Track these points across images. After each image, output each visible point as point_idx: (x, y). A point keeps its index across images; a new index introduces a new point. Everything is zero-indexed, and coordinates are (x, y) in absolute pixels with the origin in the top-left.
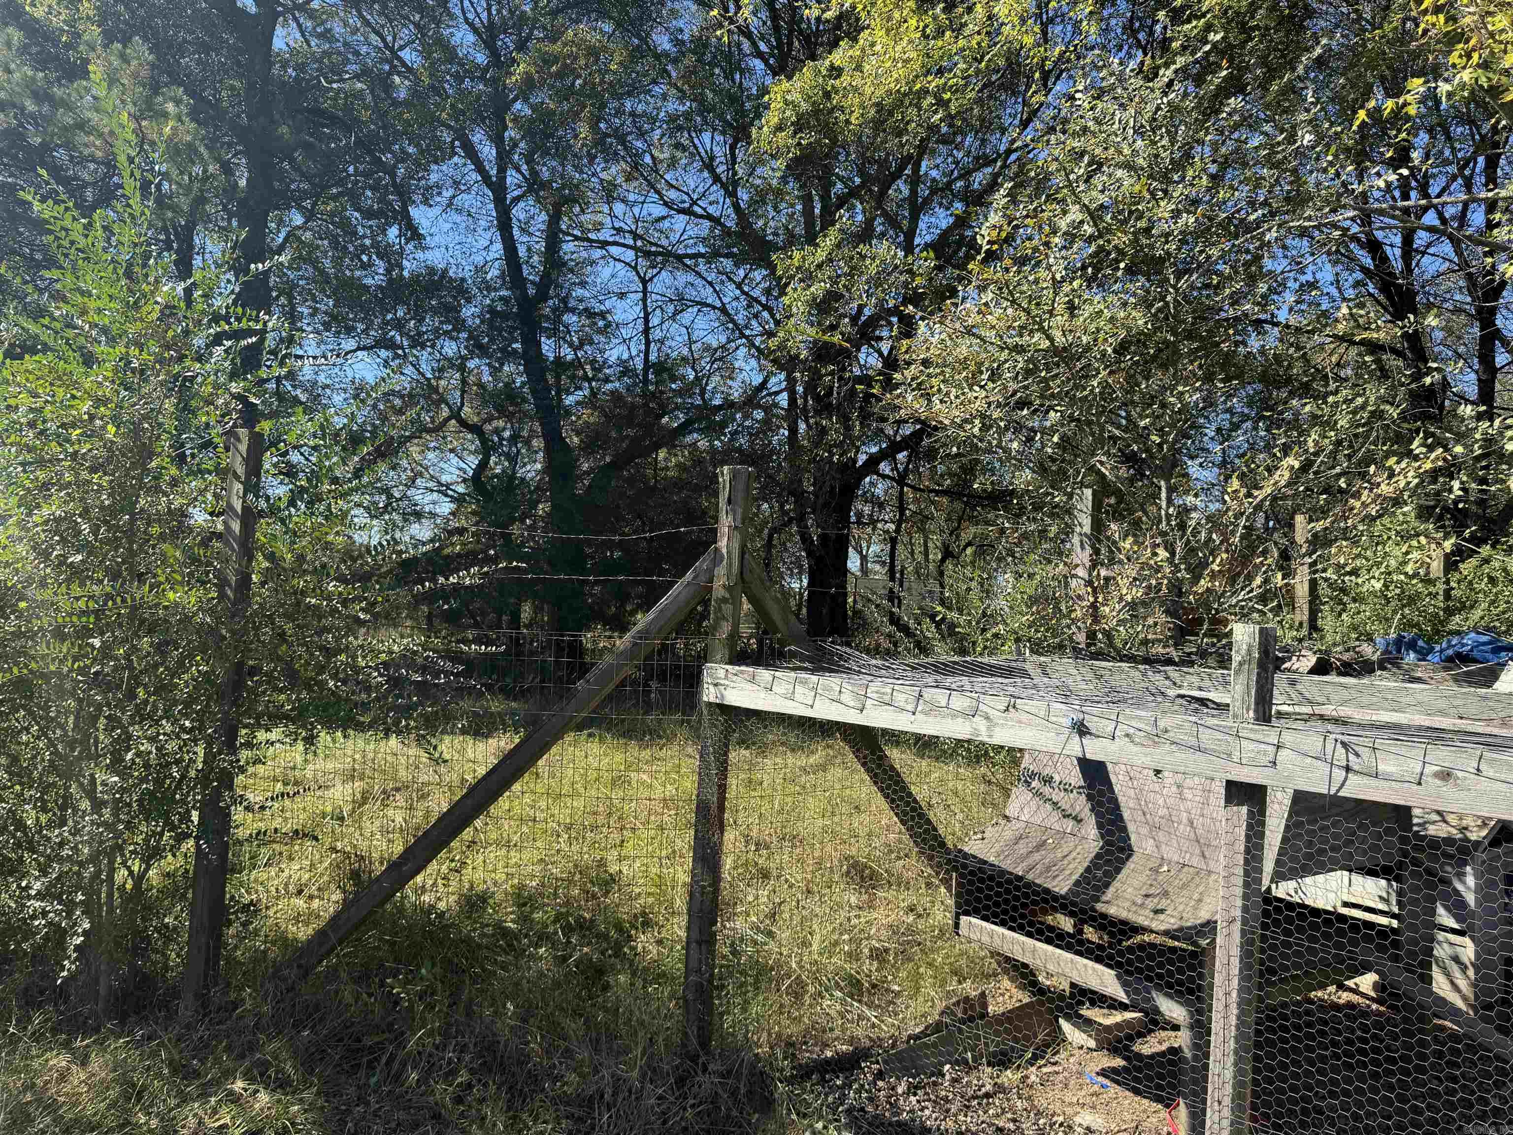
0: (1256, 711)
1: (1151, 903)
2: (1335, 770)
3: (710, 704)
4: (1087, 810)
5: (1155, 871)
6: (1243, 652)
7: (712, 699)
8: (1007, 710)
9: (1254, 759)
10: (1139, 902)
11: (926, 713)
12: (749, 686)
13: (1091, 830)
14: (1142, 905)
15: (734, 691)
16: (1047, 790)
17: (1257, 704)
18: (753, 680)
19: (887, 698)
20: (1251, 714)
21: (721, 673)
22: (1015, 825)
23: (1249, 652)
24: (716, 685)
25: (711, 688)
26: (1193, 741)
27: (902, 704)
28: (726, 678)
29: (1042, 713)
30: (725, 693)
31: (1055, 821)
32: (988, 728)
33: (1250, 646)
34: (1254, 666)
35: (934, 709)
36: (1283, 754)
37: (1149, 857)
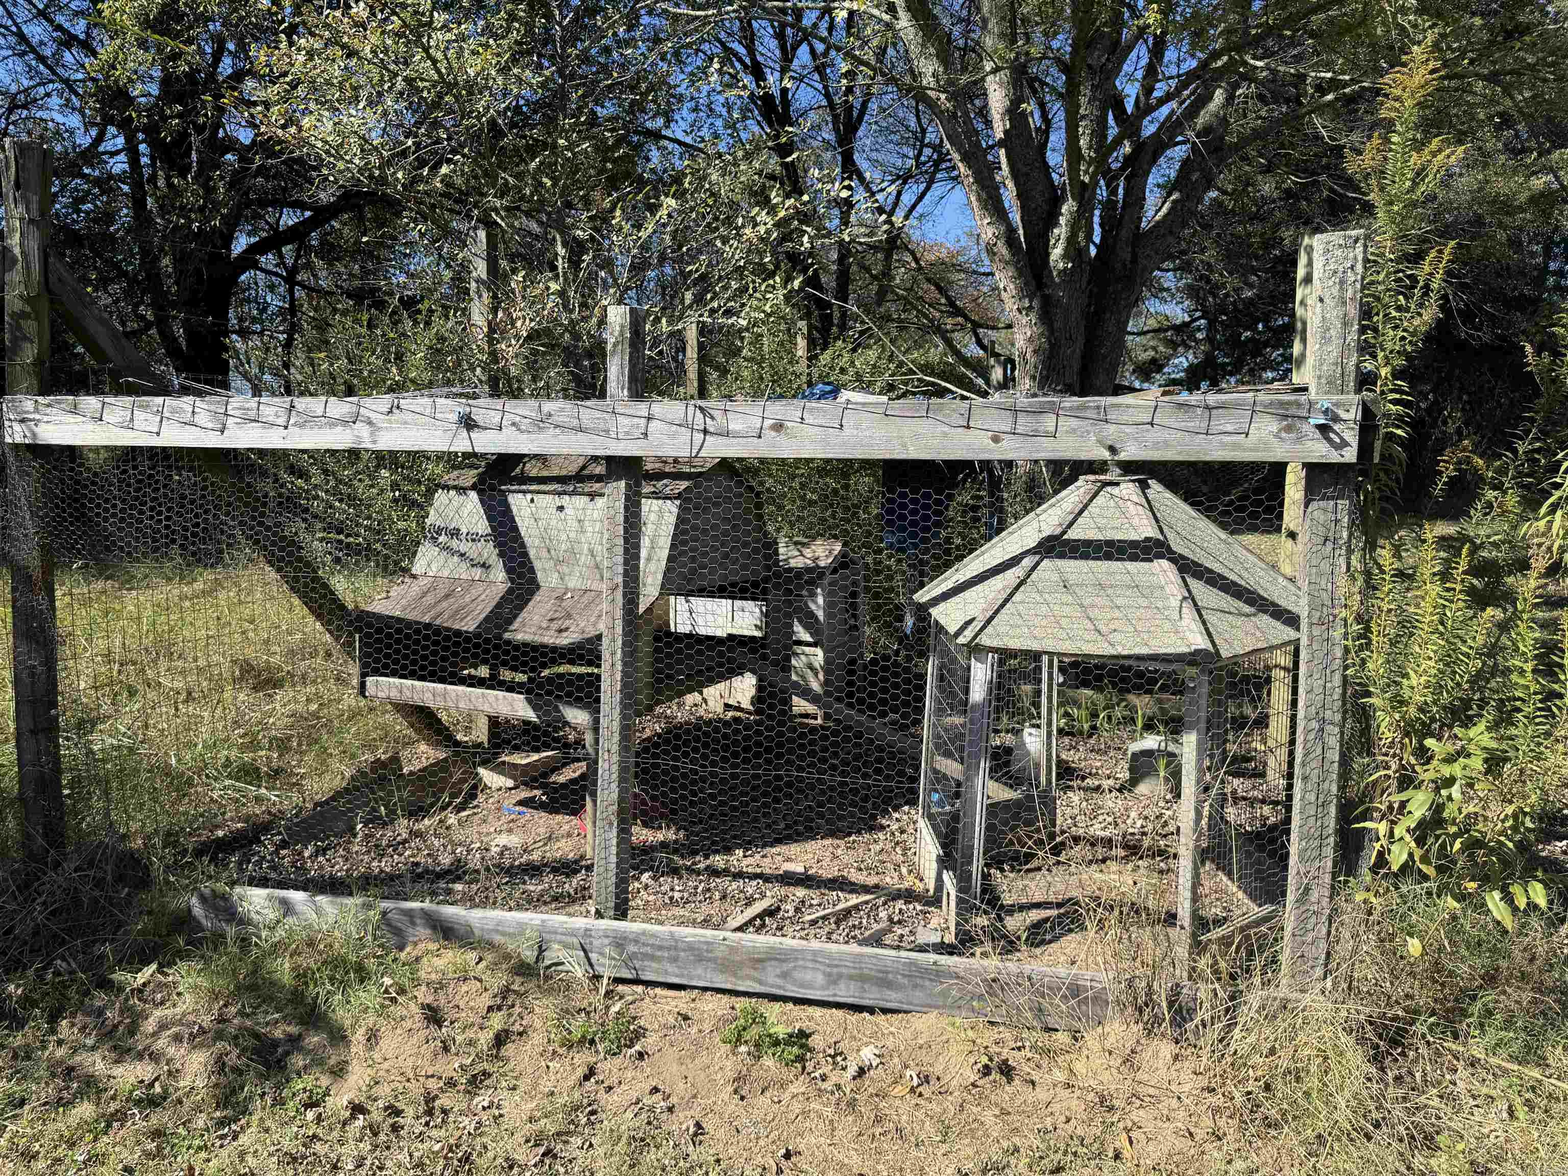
0: (629, 389)
1: (555, 626)
2: (695, 434)
3: (16, 447)
4: (494, 557)
5: (560, 598)
6: (616, 334)
7: (19, 439)
8: (390, 412)
9: (627, 433)
10: (544, 625)
11: (301, 426)
12: (70, 418)
13: (499, 575)
14: (548, 628)
15: (50, 427)
16: (454, 543)
17: (630, 382)
18: (74, 410)
19: (252, 414)
20: (626, 392)
21: (29, 405)
22: (423, 582)
23: (622, 333)
24: (23, 421)
25: (17, 427)
26: (575, 422)
27: (271, 419)
28: (37, 410)
29: (428, 411)
30: (36, 429)
31: (464, 572)
32: (372, 434)
33: (622, 326)
34: (627, 346)
35: (308, 421)
36: (653, 424)
37: (553, 590)
